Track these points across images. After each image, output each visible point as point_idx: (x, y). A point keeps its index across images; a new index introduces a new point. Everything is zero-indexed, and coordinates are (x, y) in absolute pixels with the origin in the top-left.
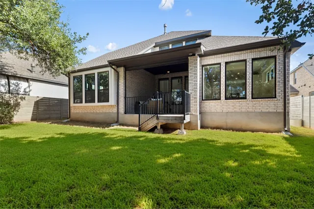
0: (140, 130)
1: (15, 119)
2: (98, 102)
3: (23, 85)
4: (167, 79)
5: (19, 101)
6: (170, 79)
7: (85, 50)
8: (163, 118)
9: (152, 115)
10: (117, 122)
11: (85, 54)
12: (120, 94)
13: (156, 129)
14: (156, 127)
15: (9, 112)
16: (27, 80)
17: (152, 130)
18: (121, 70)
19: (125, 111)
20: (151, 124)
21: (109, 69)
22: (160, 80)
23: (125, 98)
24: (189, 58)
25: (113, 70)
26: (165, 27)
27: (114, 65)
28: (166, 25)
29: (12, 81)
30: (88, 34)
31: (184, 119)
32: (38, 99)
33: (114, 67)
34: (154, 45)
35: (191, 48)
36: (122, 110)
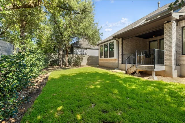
0: (126, 73)
1: (82, 64)
2: (109, 57)
3: (85, 51)
4: (156, 40)
5: (83, 57)
6: (159, 40)
7: (102, 34)
8: (140, 67)
9: (133, 65)
10: (118, 68)
11: (102, 35)
12: (119, 53)
13: (135, 73)
14: (135, 72)
15: (80, 62)
16: (86, 49)
17: (133, 74)
18: (120, 40)
19: (122, 62)
20: (133, 70)
21: (114, 40)
22: (150, 42)
23: (122, 55)
24: (165, 25)
25: (116, 41)
26: (158, 3)
27: (116, 38)
28: (160, 2)
29: (82, 50)
30: (101, 27)
31: (154, 68)
32: (89, 56)
33: (116, 39)
34: (146, 20)
35: (163, 18)
36: (120, 62)
